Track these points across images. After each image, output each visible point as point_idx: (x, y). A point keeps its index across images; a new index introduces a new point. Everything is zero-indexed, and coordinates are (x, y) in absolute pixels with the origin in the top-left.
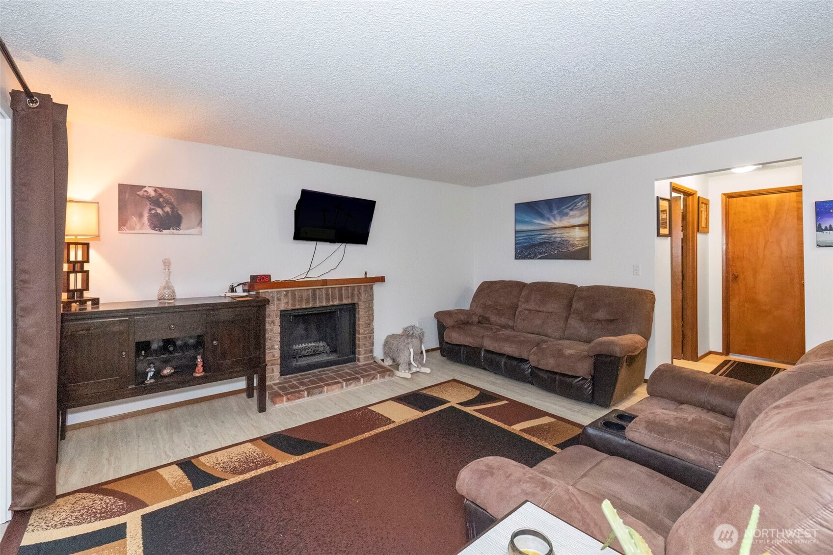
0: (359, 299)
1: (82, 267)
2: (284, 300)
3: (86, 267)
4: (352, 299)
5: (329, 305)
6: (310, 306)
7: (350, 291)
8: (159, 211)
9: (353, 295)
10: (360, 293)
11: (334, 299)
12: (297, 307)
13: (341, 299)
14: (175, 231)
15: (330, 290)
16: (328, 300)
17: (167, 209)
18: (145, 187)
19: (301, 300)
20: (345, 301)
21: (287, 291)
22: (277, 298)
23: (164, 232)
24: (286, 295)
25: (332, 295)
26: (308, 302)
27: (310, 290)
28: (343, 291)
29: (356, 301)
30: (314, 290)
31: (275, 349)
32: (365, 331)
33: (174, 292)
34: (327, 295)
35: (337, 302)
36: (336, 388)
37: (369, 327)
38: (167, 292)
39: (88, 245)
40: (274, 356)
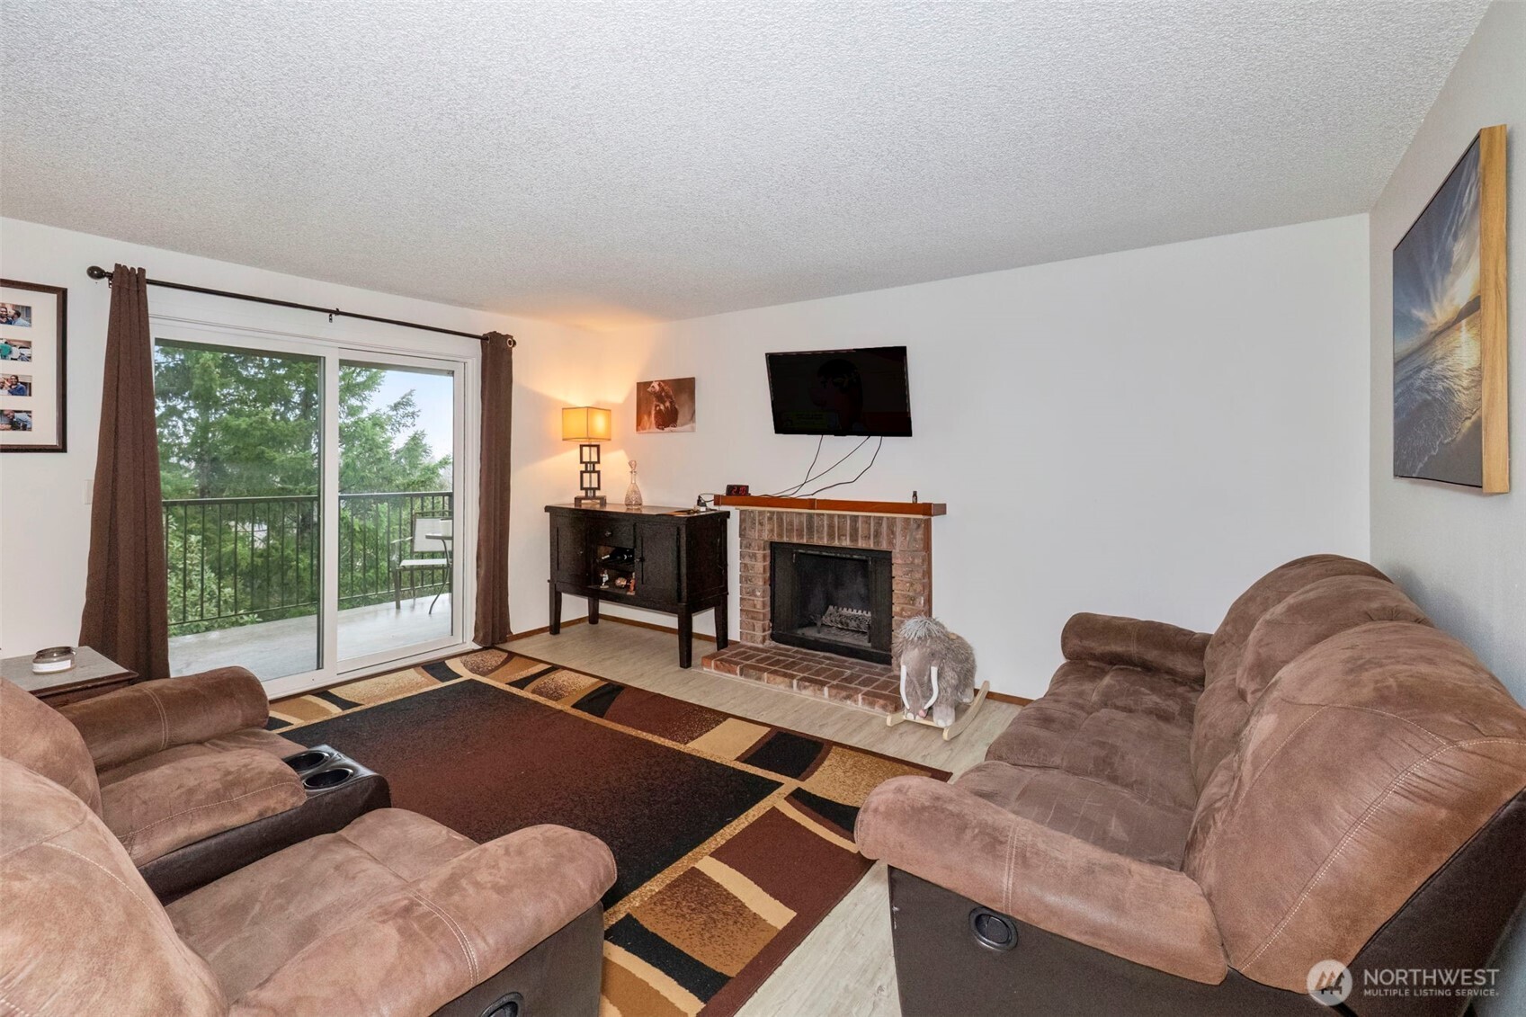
0: (891, 543)
1: (586, 467)
2: (767, 527)
3: (597, 467)
4: (877, 543)
5: (833, 545)
6: (804, 541)
7: (872, 525)
8: (662, 407)
9: (877, 534)
10: (893, 533)
11: (843, 535)
12: (785, 539)
13: (854, 538)
14: (672, 429)
15: (836, 520)
16: (831, 536)
17: (668, 404)
18: (652, 382)
19: (790, 531)
20: (861, 544)
21: (772, 513)
22: (759, 520)
23: (666, 429)
24: (770, 519)
25: (839, 527)
26: (800, 535)
27: (805, 516)
28: (860, 524)
29: (884, 546)
30: (810, 516)
31: (756, 596)
32: (903, 609)
33: (640, 498)
34: (831, 527)
35: (847, 543)
36: (782, 682)
37: (913, 604)
38: (633, 497)
39: (598, 446)
40: (755, 606)
